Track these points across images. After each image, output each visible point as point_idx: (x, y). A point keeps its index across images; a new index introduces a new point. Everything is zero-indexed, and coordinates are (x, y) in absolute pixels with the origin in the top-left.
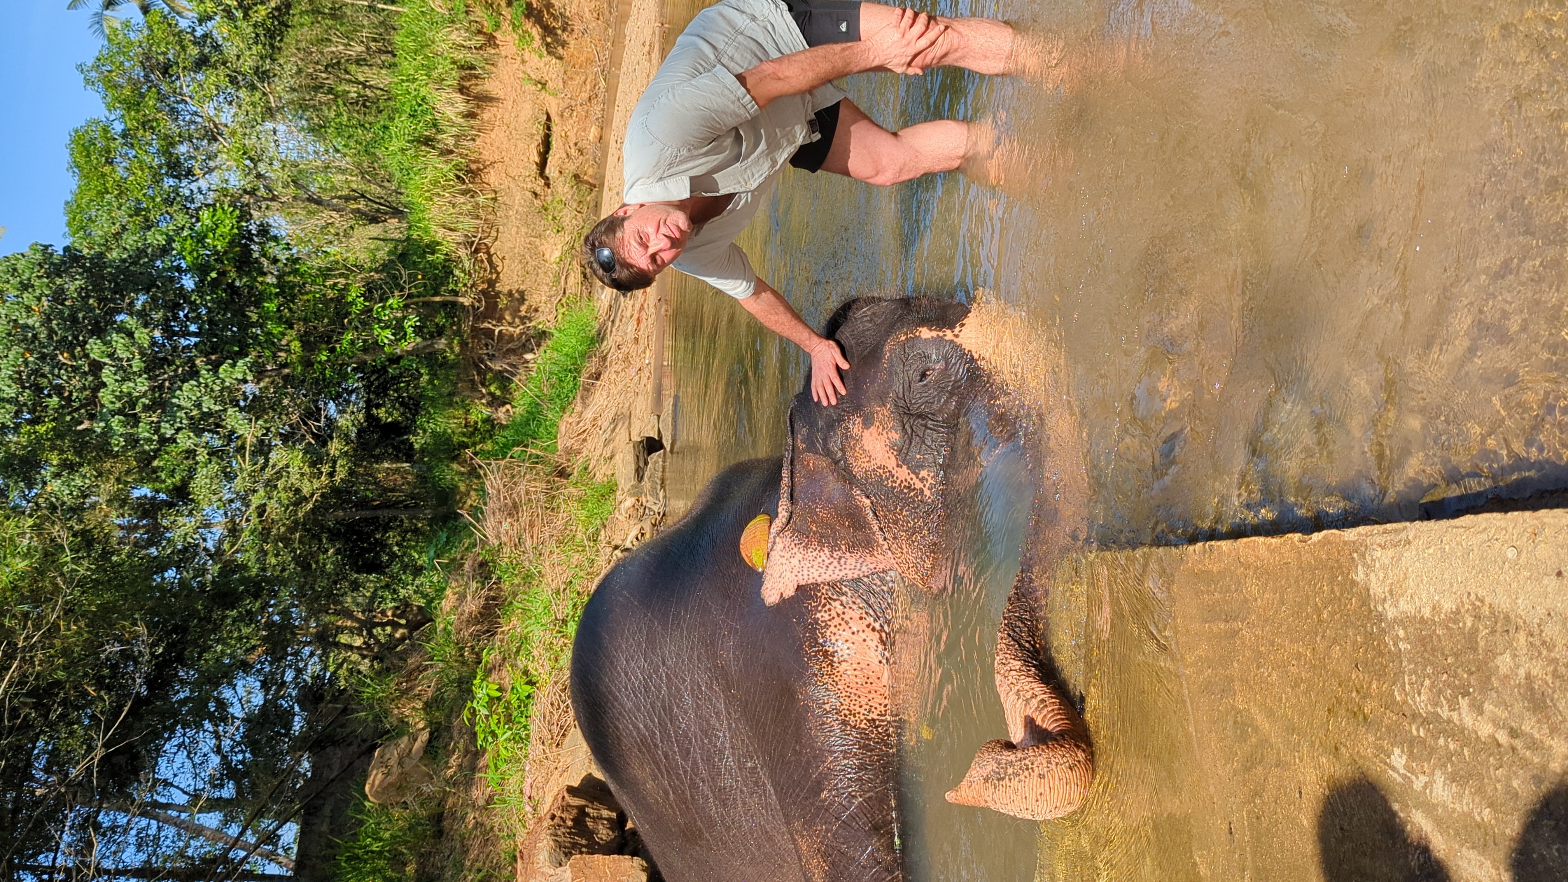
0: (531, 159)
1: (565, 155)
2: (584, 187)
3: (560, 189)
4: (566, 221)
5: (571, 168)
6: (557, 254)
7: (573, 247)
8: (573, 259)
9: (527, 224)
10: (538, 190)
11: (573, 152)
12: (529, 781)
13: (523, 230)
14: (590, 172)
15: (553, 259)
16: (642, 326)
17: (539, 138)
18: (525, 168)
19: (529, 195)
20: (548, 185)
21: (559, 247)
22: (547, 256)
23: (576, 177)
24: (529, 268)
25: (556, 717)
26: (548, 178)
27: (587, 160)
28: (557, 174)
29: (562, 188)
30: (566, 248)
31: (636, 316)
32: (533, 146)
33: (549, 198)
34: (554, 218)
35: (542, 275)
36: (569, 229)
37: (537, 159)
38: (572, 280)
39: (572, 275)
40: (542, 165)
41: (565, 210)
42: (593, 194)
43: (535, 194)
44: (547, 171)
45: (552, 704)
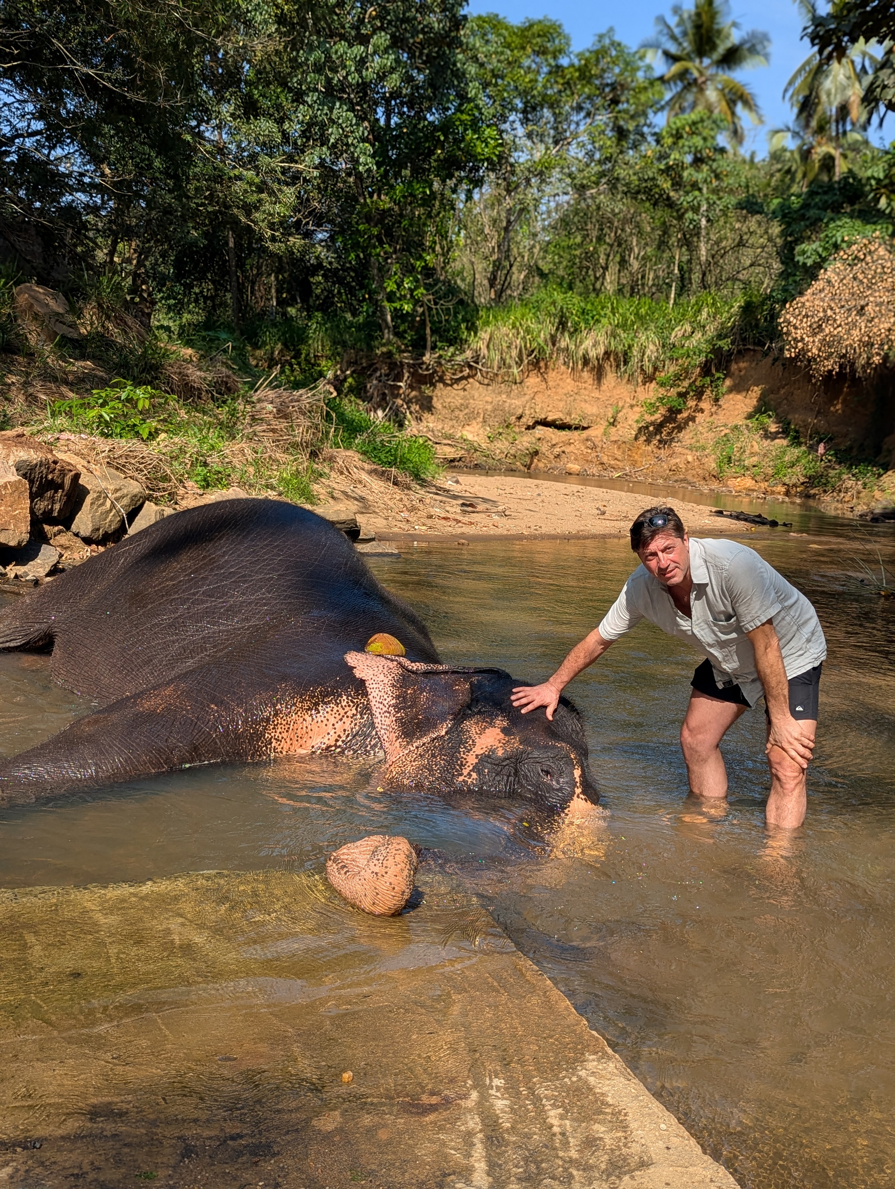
0: (550, 414)
1: (554, 442)
2: (528, 460)
3: (525, 438)
4: (499, 444)
5: (544, 448)
6: (470, 437)
7: (476, 450)
8: (466, 450)
9: (494, 410)
10: (524, 420)
11: (557, 450)
12: (72, 437)
13: (489, 407)
14: (541, 465)
15: (465, 433)
16: (443, 522)
17: (567, 420)
18: (542, 408)
19: (520, 411)
20: (528, 428)
21: (476, 439)
22: (467, 428)
23: (536, 453)
24: (457, 413)
25: (133, 461)
26: (534, 428)
27: (550, 462)
28: (538, 436)
29: (526, 441)
30: (475, 444)
31: (449, 515)
32: (561, 415)
33: (517, 429)
34: (500, 434)
35: (451, 423)
36: (492, 446)
37: (550, 419)
38: (447, 449)
39: (453, 450)
40: (545, 423)
41: (507, 443)
42: (522, 468)
43: (519, 418)
44: (540, 427)
45: (143, 458)
